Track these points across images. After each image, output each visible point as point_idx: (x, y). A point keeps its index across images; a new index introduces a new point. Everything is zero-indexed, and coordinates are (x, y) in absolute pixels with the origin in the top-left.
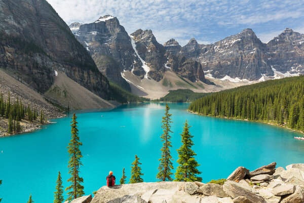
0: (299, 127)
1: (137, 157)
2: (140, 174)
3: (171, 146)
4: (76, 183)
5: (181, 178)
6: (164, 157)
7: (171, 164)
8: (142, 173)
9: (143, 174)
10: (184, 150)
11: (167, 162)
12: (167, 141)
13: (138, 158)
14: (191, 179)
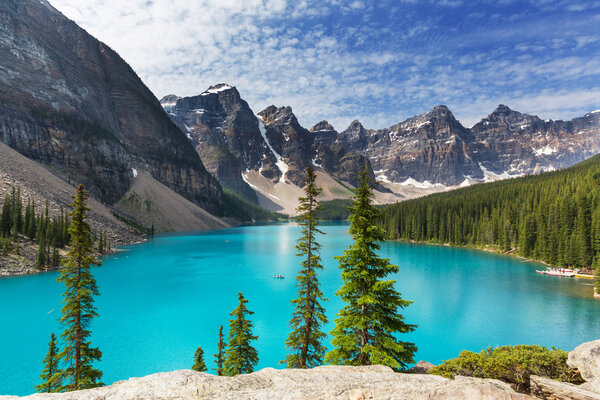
0: (538, 255)
1: (242, 297)
2: (250, 336)
3: (321, 267)
4: (79, 364)
5: (350, 345)
6: (305, 296)
7: (322, 310)
8: (254, 335)
9: (256, 338)
10: (358, 255)
11: (313, 307)
12: (310, 255)
13: (245, 299)
14: (383, 349)
